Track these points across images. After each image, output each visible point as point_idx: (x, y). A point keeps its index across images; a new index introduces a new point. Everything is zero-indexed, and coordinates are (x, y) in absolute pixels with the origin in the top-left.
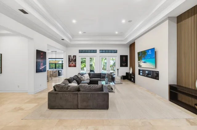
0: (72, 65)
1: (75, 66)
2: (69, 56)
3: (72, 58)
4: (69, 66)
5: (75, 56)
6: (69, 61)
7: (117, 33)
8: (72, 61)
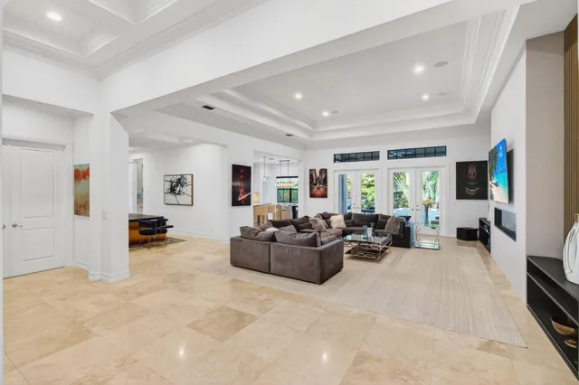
0: (318, 193)
1: (325, 195)
2: (310, 170)
3: (318, 175)
4: (312, 196)
5: (324, 171)
6: (311, 182)
7: (426, 97)
8: (318, 183)
